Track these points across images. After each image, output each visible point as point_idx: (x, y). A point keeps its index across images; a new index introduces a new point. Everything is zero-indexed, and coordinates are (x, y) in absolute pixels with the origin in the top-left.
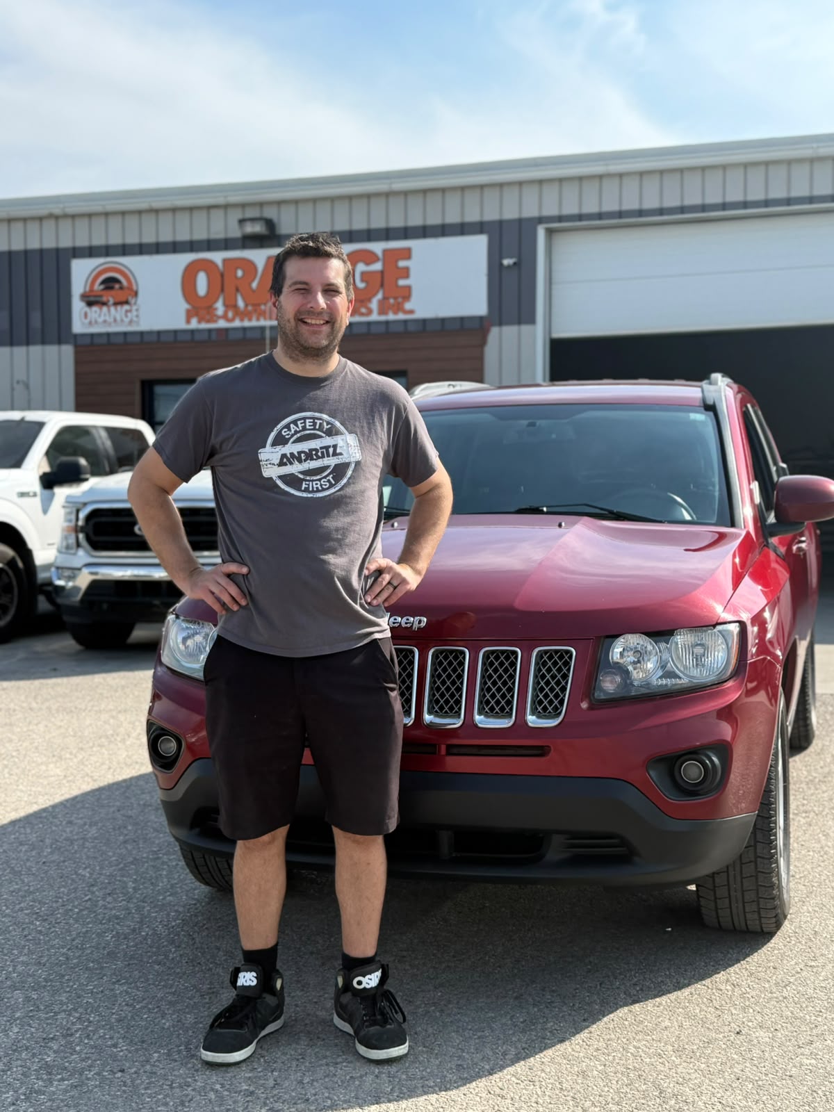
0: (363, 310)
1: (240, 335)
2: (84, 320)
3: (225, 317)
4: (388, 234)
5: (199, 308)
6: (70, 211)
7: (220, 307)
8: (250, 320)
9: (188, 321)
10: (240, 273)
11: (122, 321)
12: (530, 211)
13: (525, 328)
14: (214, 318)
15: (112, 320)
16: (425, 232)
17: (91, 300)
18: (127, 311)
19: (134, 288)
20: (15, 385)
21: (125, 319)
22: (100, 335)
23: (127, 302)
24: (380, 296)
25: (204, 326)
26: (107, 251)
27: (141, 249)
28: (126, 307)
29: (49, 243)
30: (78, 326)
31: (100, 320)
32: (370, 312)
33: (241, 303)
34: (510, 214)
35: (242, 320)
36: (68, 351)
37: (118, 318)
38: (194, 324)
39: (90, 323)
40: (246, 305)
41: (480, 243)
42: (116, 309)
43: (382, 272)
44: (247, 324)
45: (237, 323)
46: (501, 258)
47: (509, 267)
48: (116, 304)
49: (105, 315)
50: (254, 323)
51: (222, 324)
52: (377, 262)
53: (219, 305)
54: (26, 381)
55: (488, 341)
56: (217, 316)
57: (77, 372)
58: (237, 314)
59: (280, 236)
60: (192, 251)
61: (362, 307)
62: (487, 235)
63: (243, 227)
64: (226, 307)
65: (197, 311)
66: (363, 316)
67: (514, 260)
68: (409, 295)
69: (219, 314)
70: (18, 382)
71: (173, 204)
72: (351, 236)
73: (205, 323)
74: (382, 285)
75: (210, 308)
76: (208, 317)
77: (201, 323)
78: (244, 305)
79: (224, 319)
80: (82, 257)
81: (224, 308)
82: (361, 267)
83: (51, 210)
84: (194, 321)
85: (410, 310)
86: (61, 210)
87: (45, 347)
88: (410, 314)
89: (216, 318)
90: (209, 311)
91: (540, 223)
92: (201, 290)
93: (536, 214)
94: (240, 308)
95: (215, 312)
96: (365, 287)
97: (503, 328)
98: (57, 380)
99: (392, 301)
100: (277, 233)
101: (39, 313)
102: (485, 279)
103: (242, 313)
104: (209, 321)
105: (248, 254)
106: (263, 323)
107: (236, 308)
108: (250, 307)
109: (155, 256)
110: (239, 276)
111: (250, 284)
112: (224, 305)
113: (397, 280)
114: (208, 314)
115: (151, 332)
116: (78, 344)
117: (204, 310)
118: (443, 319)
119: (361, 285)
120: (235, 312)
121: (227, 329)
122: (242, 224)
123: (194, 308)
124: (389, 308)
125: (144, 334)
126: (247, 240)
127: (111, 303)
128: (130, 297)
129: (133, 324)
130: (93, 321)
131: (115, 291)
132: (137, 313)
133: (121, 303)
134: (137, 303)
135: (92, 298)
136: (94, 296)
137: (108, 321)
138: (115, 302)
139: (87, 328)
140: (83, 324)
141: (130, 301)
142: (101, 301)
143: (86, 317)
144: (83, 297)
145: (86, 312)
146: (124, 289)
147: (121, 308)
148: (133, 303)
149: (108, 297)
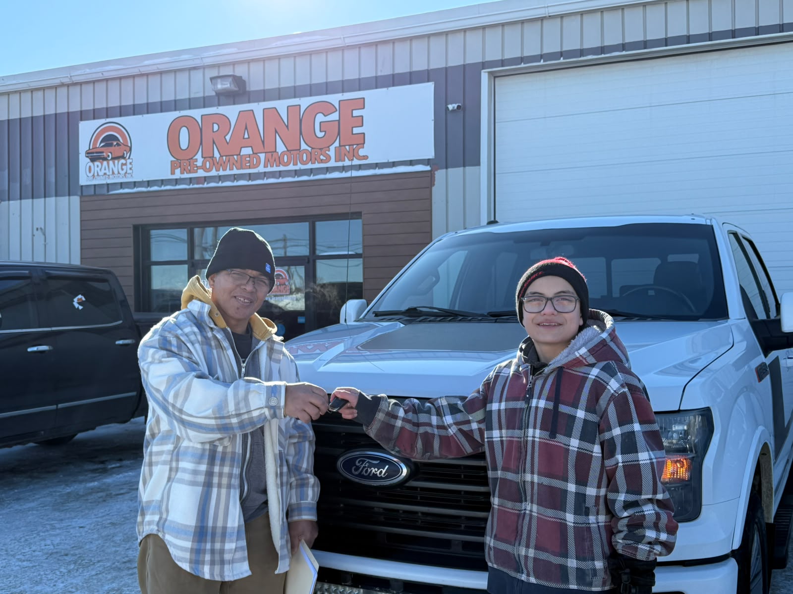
0: (322, 157)
2: (88, 173)
3: (203, 167)
4: (344, 86)
5: (182, 160)
7: (199, 159)
8: (224, 170)
9: (173, 173)
10: (216, 127)
11: (119, 173)
12: (474, 58)
13: (469, 169)
15: (111, 173)
16: (378, 82)
17: (94, 156)
18: (123, 164)
19: (129, 145)
20: (35, 232)
21: (121, 171)
22: (101, 186)
23: (123, 157)
24: (337, 144)
25: (186, 176)
26: (108, 112)
27: (135, 110)
28: (123, 161)
29: (62, 109)
30: (84, 180)
31: (101, 173)
32: (328, 159)
33: (217, 155)
34: (455, 61)
35: (218, 170)
36: (76, 200)
37: (116, 172)
38: (178, 174)
39: (93, 175)
40: (221, 156)
41: (428, 88)
42: (114, 163)
43: (339, 121)
44: (221, 172)
45: (213, 172)
46: (447, 104)
47: (453, 111)
48: (113, 159)
49: (105, 169)
50: (228, 172)
52: (335, 112)
53: (199, 156)
54: (43, 227)
55: (435, 183)
56: (197, 167)
57: (82, 219)
58: (214, 164)
59: (249, 92)
60: (175, 110)
61: (321, 154)
62: (433, 83)
63: (215, 85)
64: (205, 158)
65: (180, 163)
66: (322, 163)
67: (457, 105)
68: (363, 142)
69: (198, 165)
70: (37, 229)
71: (158, 69)
72: (311, 90)
73: (187, 173)
74: (339, 134)
75: (191, 160)
76: (189, 168)
77: (183, 173)
78: (219, 156)
79: (203, 169)
80: (87, 119)
81: (203, 159)
82: (320, 118)
83: (61, 79)
84: (178, 171)
85: (364, 156)
86: (69, 79)
87: (58, 198)
88: (364, 159)
89: (195, 169)
90: (190, 162)
91: (483, 69)
92: (184, 144)
93: (479, 60)
94: (216, 158)
95: (195, 163)
96: (324, 136)
97: (449, 170)
98: (67, 227)
99: (347, 147)
100: (248, 89)
101: (53, 169)
102: (432, 124)
103: (218, 163)
104: (190, 171)
105: (222, 110)
106: (235, 171)
107: (213, 159)
108: (224, 158)
109: (146, 116)
110: (215, 130)
111: (225, 137)
112: (202, 157)
113: (352, 128)
114: (190, 165)
115: (143, 182)
116: (83, 195)
117: (186, 161)
118: (394, 163)
119: (320, 134)
120: (212, 164)
121: (205, 177)
122: (213, 81)
123: (178, 159)
124: (345, 155)
125: (136, 184)
126: (221, 97)
127: (110, 158)
128: (125, 152)
129: (127, 175)
130: (96, 174)
131: (113, 148)
132: (131, 166)
133: (118, 158)
134: (131, 157)
135: (95, 154)
136: (96, 153)
137: (108, 174)
138: (113, 156)
139: (90, 181)
140: (88, 176)
141: (125, 156)
142: (103, 156)
143: (90, 171)
144: (88, 153)
145: (90, 167)
146: (120, 145)
147: (118, 162)
148: (127, 157)
149: (107, 153)
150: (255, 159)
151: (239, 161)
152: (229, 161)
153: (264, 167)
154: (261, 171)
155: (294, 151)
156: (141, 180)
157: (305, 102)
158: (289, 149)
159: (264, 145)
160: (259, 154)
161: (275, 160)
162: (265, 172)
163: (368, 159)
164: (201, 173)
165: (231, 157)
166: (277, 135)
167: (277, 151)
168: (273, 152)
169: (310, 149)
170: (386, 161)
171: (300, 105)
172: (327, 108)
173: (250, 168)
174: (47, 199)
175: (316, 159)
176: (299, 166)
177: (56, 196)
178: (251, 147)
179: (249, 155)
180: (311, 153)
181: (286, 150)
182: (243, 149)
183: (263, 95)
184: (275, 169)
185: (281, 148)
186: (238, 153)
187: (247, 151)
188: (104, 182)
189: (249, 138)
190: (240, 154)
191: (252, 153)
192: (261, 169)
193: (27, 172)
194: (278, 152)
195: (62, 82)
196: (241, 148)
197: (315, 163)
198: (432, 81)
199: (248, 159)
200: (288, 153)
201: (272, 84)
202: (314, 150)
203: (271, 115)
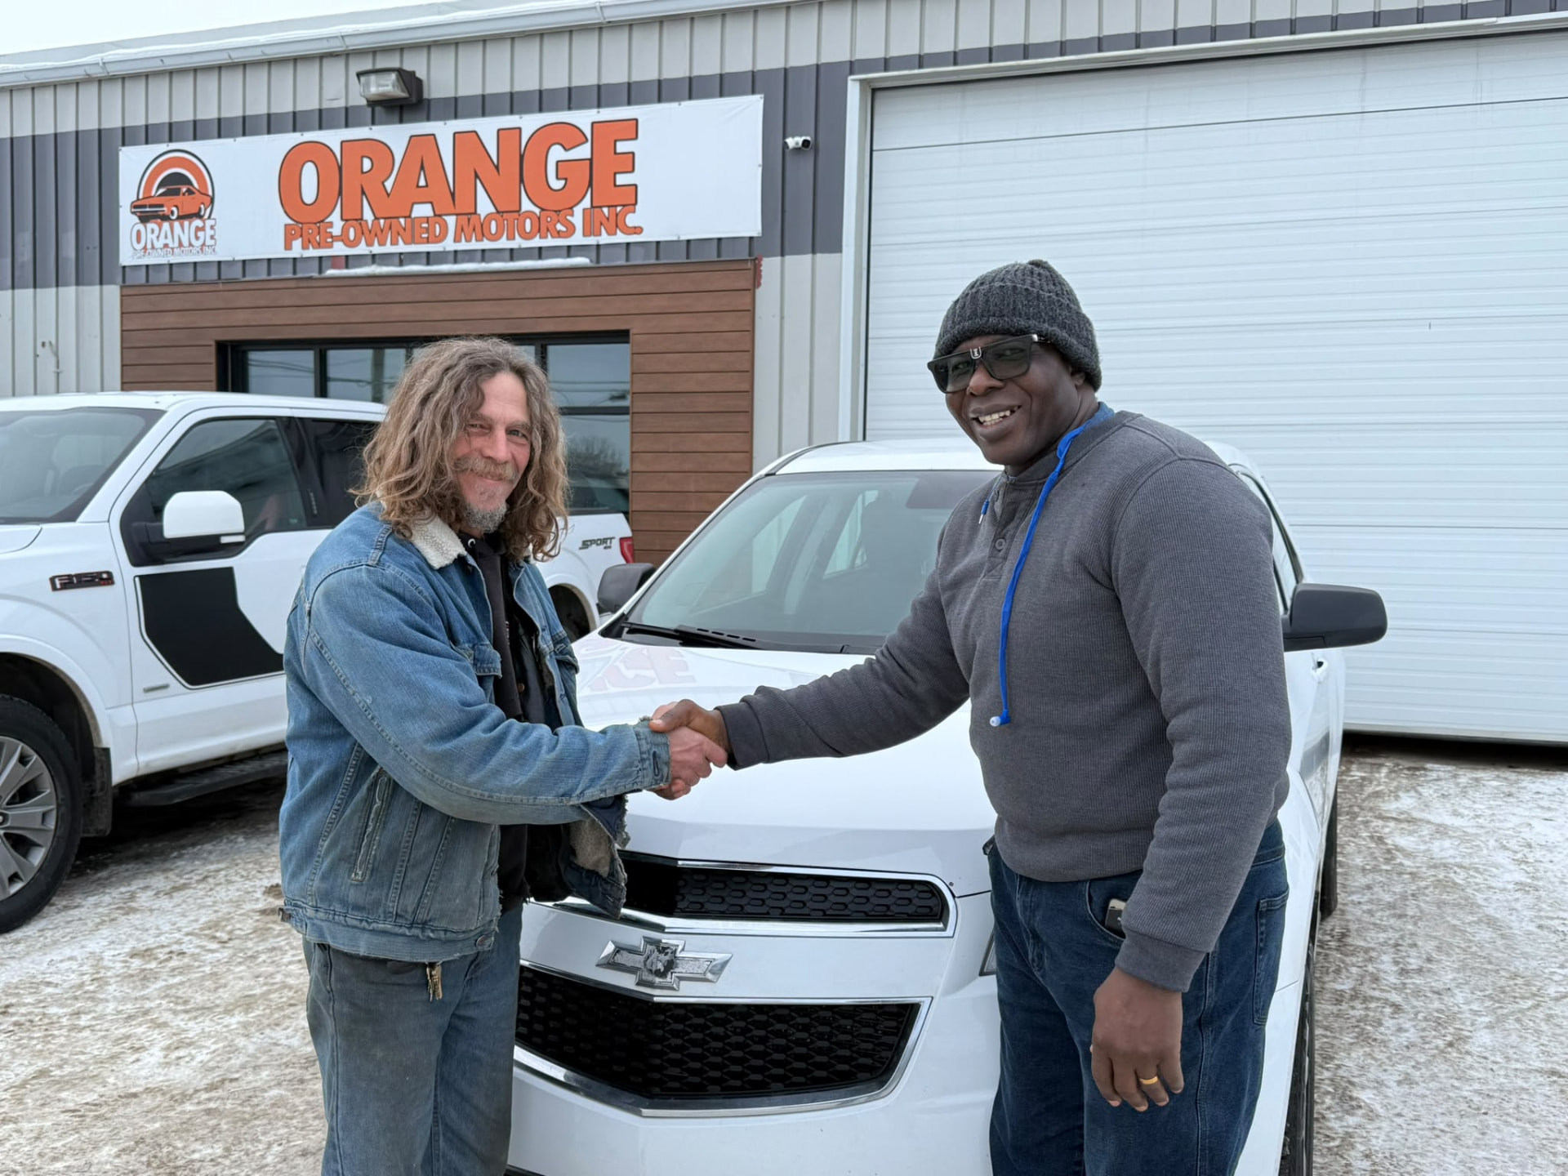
0: (559, 227)
2: (136, 244)
3: (343, 238)
4: (601, 96)
5: (304, 221)
6: (116, 69)
7: (336, 222)
8: (382, 243)
9: (288, 247)
10: (367, 164)
11: (191, 245)
12: (836, 52)
13: (824, 260)
14: (326, 241)
15: (176, 244)
16: (661, 91)
17: (147, 213)
18: (198, 229)
19: (210, 193)
20: (40, 350)
21: (196, 243)
22: (159, 267)
23: (198, 215)
24: (586, 203)
25: (313, 252)
26: (173, 132)
27: (221, 128)
28: (198, 223)
29: (89, 123)
30: (128, 255)
31: (159, 244)
32: (571, 230)
33: (368, 215)
34: (803, 56)
35: (369, 244)
36: (113, 292)
37: (186, 243)
38: (297, 250)
39: (145, 248)
40: (376, 218)
41: (752, 106)
42: (182, 227)
43: (591, 160)
44: (376, 248)
45: (362, 248)
46: (785, 137)
47: (796, 150)
48: (180, 218)
49: (166, 237)
50: (389, 247)
52: (582, 144)
53: (335, 218)
54: (54, 342)
55: (762, 281)
56: (332, 237)
57: (125, 328)
58: (363, 233)
59: (429, 101)
60: (294, 130)
61: (559, 221)
62: (762, 96)
63: (367, 85)
64: (347, 220)
65: (302, 228)
66: (559, 237)
67: (804, 138)
68: (634, 202)
69: (334, 234)
70: (43, 344)
71: (264, 54)
72: (542, 101)
73: (314, 248)
74: (590, 184)
75: (321, 223)
76: (318, 238)
77: (307, 248)
78: (373, 218)
79: (342, 241)
80: (135, 143)
81: (343, 223)
82: (557, 153)
83: (87, 68)
84: (297, 244)
85: (635, 228)
86: (102, 68)
87: (81, 288)
88: (635, 233)
89: (329, 240)
90: (319, 227)
91: (852, 73)
92: (309, 193)
93: (845, 56)
94: (366, 221)
95: (329, 230)
96: (564, 187)
97: (787, 258)
98: (98, 339)
99: (605, 210)
100: (426, 96)
101: (72, 235)
102: (760, 170)
103: (370, 232)
104: (319, 244)
105: (380, 132)
106: (402, 248)
107: (360, 224)
108: (382, 221)
109: (241, 139)
110: (365, 169)
111: (383, 183)
112: (342, 219)
113: (615, 174)
114: (319, 233)
115: (234, 262)
116: (127, 283)
117: (313, 226)
118: (688, 241)
119: (557, 184)
120: (359, 232)
121: (347, 257)
122: (363, 79)
123: (297, 222)
124: (601, 224)
125: (222, 266)
126: (378, 109)
127: (174, 217)
128: (202, 206)
129: (206, 249)
130: (149, 246)
131: (181, 197)
132: (212, 232)
133: (190, 217)
134: (212, 217)
135: (148, 209)
136: (151, 206)
137: (171, 245)
138: (181, 214)
139: (140, 258)
140: (135, 249)
141: (202, 213)
142: (161, 213)
143: (139, 241)
144: (135, 207)
145: (139, 233)
146: (193, 193)
147: (190, 224)
148: (206, 216)
149: (170, 207)
150: (437, 226)
151: (408, 229)
152: (390, 228)
153: (455, 241)
154: (448, 249)
155: (507, 214)
156: (230, 259)
157: (529, 123)
158: (499, 209)
159: (455, 200)
160: (445, 218)
161: (474, 230)
162: (456, 252)
163: (642, 235)
164: (339, 249)
165: (394, 221)
166: (478, 182)
167: (479, 211)
168: (471, 214)
169: (537, 211)
170: (675, 238)
171: (520, 129)
172: (569, 136)
173: (428, 242)
174: (60, 289)
175: (548, 230)
176: (518, 243)
177: (78, 283)
178: (431, 203)
179: (428, 218)
180: (539, 218)
181: (494, 210)
182: (416, 206)
183: (454, 108)
184: (474, 245)
185: (485, 207)
186: (407, 214)
187: (422, 210)
188: (163, 261)
189: (427, 186)
190: (410, 217)
191: (431, 214)
192: (449, 245)
193: (25, 238)
194: (479, 215)
195: (89, 72)
196: (413, 204)
197: (546, 237)
198: (759, 93)
199: (425, 225)
200: (498, 216)
201: (470, 88)
202: (545, 212)
203: (466, 142)
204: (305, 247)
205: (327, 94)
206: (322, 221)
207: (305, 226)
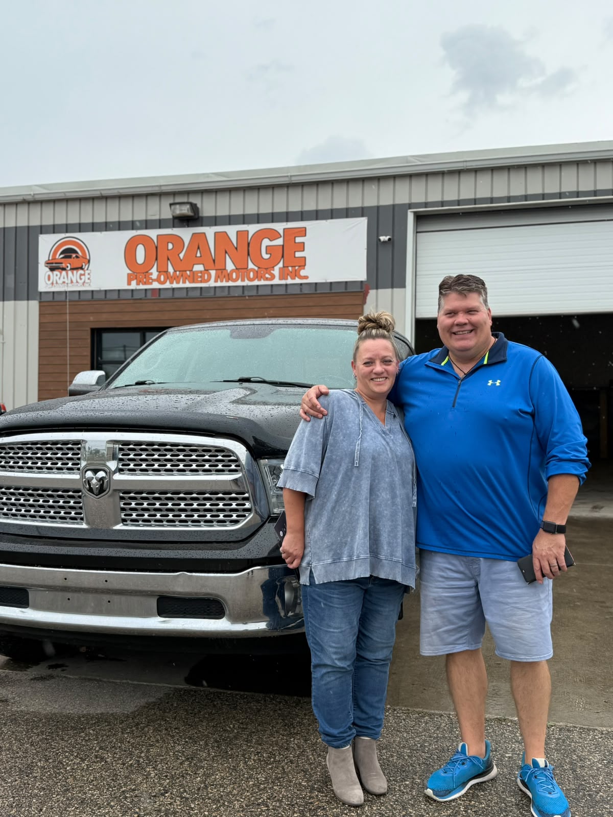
0: (267, 276)
1: (170, 295)
2: (48, 281)
5: (137, 272)
6: (38, 197)
7: (154, 272)
8: (178, 282)
9: (129, 284)
10: (170, 246)
11: (77, 282)
12: (402, 199)
13: (397, 291)
14: (149, 281)
15: (69, 282)
16: (317, 215)
18: (81, 275)
19: (88, 257)
21: (79, 280)
22: (60, 293)
23: (81, 268)
24: (281, 265)
25: (142, 287)
26: (67, 228)
27: (93, 227)
28: (81, 272)
29: (23, 222)
30: (43, 286)
31: (60, 282)
32: (273, 277)
33: (171, 270)
34: (386, 201)
35: (171, 283)
36: (34, 305)
37: (74, 281)
38: (134, 285)
39: (52, 284)
40: (175, 271)
41: (362, 223)
42: (73, 273)
43: (283, 246)
44: (175, 285)
45: (168, 285)
46: (378, 236)
47: (384, 242)
48: (72, 269)
49: (64, 278)
50: (181, 285)
51: (156, 285)
52: (279, 238)
54: (1, 328)
55: (367, 301)
56: (152, 279)
57: (41, 322)
58: (168, 278)
59: (202, 218)
60: (133, 229)
61: (267, 273)
62: (367, 218)
63: (174, 209)
64: (160, 272)
65: (136, 276)
66: (267, 280)
67: (388, 237)
68: (304, 264)
71: (119, 192)
73: (143, 284)
74: (283, 256)
75: (147, 273)
76: (145, 280)
77: (139, 284)
78: (173, 271)
79: (158, 281)
80: (47, 232)
81: (158, 273)
82: (266, 242)
83: (24, 196)
84: (134, 283)
85: (305, 276)
86: (32, 196)
87: (17, 302)
88: (305, 279)
89: (151, 281)
90: (145, 275)
91: (410, 208)
93: (407, 201)
94: (170, 273)
95: (150, 276)
96: (269, 258)
97: (379, 290)
98: (25, 327)
99: (290, 268)
100: (200, 215)
101: (13, 276)
102: (365, 252)
103: (172, 277)
104: (145, 283)
105: (177, 231)
106: (188, 285)
107: (167, 274)
108: (178, 273)
109: (104, 233)
110: (169, 248)
111: (178, 255)
112: (157, 271)
113: (295, 252)
114: (145, 278)
115: (100, 291)
116: (42, 300)
117: (142, 274)
118: (331, 283)
119: (266, 256)
120: (166, 277)
121: (160, 289)
122: (173, 207)
123: (134, 272)
124: (288, 274)
125: (94, 293)
126: (176, 221)
127: (69, 268)
128: (84, 264)
129: (85, 284)
130: (55, 282)
131: (72, 259)
132: (89, 276)
133: (77, 269)
134: (89, 269)
135: (54, 265)
136: (56, 263)
137: (66, 282)
138: (72, 267)
139: (50, 288)
140: (47, 284)
141: (84, 267)
142: (61, 267)
143: (49, 279)
144: (47, 263)
145: (49, 276)
146: (79, 258)
147: (77, 272)
148: (86, 269)
149: (67, 264)
150: (206, 275)
151: (191, 277)
152: (182, 276)
153: (215, 282)
154: (211, 286)
155: (241, 269)
156: (98, 289)
157: (252, 229)
158: (238, 268)
159: (216, 264)
160: (210, 271)
161: (225, 277)
162: (215, 287)
163: (308, 280)
165: (183, 271)
166: (227, 255)
167: (227, 268)
168: (223, 269)
169: (256, 268)
170: (324, 281)
171: (248, 231)
172: (273, 235)
173: (201, 282)
174: (5, 302)
175: (262, 277)
176: (246, 283)
177: (15, 299)
178: (203, 264)
179: (201, 271)
180: (257, 272)
181: (234, 268)
183: (215, 221)
184: (225, 284)
185: (230, 266)
186: (191, 269)
187: (198, 268)
188: (63, 290)
189: (201, 256)
190: (192, 270)
191: (203, 269)
192: (212, 284)
194: (227, 271)
195: (25, 198)
196: (194, 265)
197: (261, 280)
198: (366, 216)
199: (200, 275)
200: (237, 271)
201: (223, 211)
202: (259, 269)
203: (221, 238)
204: (138, 284)
205: (150, 213)
206: (147, 272)
207: (138, 275)
